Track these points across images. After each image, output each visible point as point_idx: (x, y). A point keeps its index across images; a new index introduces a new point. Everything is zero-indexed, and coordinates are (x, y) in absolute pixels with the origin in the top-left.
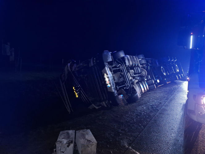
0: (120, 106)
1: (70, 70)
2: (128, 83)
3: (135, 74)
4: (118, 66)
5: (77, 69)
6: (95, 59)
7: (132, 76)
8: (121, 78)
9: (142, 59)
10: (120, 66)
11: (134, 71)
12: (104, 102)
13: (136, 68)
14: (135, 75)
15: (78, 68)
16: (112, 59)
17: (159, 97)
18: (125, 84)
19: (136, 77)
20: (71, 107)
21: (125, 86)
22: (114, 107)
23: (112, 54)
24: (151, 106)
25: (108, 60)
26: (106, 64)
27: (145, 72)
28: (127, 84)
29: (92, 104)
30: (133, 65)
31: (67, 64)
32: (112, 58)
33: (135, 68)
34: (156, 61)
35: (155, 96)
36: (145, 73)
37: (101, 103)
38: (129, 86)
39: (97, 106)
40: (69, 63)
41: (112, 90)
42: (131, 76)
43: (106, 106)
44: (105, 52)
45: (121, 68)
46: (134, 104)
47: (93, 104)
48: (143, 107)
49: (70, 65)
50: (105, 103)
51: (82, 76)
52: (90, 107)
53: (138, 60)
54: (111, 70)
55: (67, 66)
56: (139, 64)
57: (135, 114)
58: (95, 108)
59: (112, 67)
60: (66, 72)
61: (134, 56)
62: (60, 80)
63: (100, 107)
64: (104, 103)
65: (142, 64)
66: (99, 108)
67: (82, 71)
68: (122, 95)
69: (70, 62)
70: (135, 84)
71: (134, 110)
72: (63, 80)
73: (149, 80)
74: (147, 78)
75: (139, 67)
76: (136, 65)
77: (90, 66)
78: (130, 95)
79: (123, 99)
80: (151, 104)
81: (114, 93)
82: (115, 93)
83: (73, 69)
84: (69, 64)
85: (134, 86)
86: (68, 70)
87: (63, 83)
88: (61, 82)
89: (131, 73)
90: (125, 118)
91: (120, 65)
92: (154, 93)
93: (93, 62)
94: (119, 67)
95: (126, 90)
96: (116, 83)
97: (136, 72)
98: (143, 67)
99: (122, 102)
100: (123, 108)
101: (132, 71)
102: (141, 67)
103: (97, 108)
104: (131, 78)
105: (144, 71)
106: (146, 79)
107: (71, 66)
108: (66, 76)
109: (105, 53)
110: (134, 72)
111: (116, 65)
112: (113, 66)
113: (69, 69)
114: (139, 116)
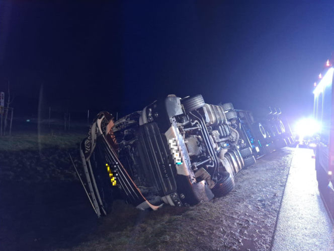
0: (201, 204)
1: (102, 133)
2: (212, 155)
3: (221, 137)
4: (194, 123)
5: (115, 130)
6: (150, 110)
7: (217, 141)
8: (199, 146)
9: (230, 111)
10: (197, 123)
11: (219, 132)
12: (168, 197)
13: (222, 126)
14: (220, 140)
15: (117, 127)
16: (183, 111)
17: (267, 180)
18: (208, 159)
19: (222, 144)
20: (101, 204)
21: (208, 163)
22: (191, 208)
23: (182, 102)
24: (261, 201)
25: (175, 112)
26: (172, 119)
27: (236, 133)
28: (210, 157)
29: (145, 201)
30: (216, 121)
31: (96, 121)
32: (182, 108)
33: (220, 127)
34: (250, 114)
35: (258, 178)
36: (237, 136)
37: (163, 198)
38: (214, 161)
39: (155, 204)
40: (100, 118)
41: (185, 172)
42: (215, 142)
43: (172, 204)
44: (170, 97)
45: (199, 127)
46: (227, 198)
47: (147, 201)
48: (246, 206)
49: (102, 123)
50: (172, 198)
51: (124, 142)
52: (141, 207)
53: (224, 112)
54: (182, 131)
55: (95, 124)
56: (226, 120)
57: (236, 224)
58: (150, 209)
59: (183, 126)
60: (94, 136)
61: (217, 106)
62: (82, 151)
63: (162, 205)
64: (168, 199)
65: (230, 120)
66: (158, 209)
67: (125, 133)
68: (203, 182)
69: (102, 115)
70: (223, 157)
71: (232, 214)
72: (86, 152)
73: (244, 148)
74: (240, 144)
75: (226, 125)
76: (221, 121)
77: (141, 124)
78: (216, 179)
79: (206, 190)
80: (259, 198)
81: (190, 177)
82: (192, 178)
83: (108, 131)
84: (99, 121)
85: (222, 161)
86: (97, 133)
87: (86, 158)
88: (83, 155)
89: (214, 136)
90: (220, 237)
91: (196, 121)
92: (255, 172)
93: (148, 117)
94: (195, 126)
95: (209, 170)
96: (191, 157)
97: (223, 135)
98: (232, 125)
99: (204, 194)
100: (208, 210)
101: (216, 132)
102: (229, 125)
103: (154, 208)
104: (215, 146)
105: (234, 131)
106: (238, 147)
107: (104, 125)
108: (93, 143)
109: (170, 99)
110: (219, 134)
111: (188, 121)
112: (184, 124)
113: (99, 130)
114: (245, 228)
